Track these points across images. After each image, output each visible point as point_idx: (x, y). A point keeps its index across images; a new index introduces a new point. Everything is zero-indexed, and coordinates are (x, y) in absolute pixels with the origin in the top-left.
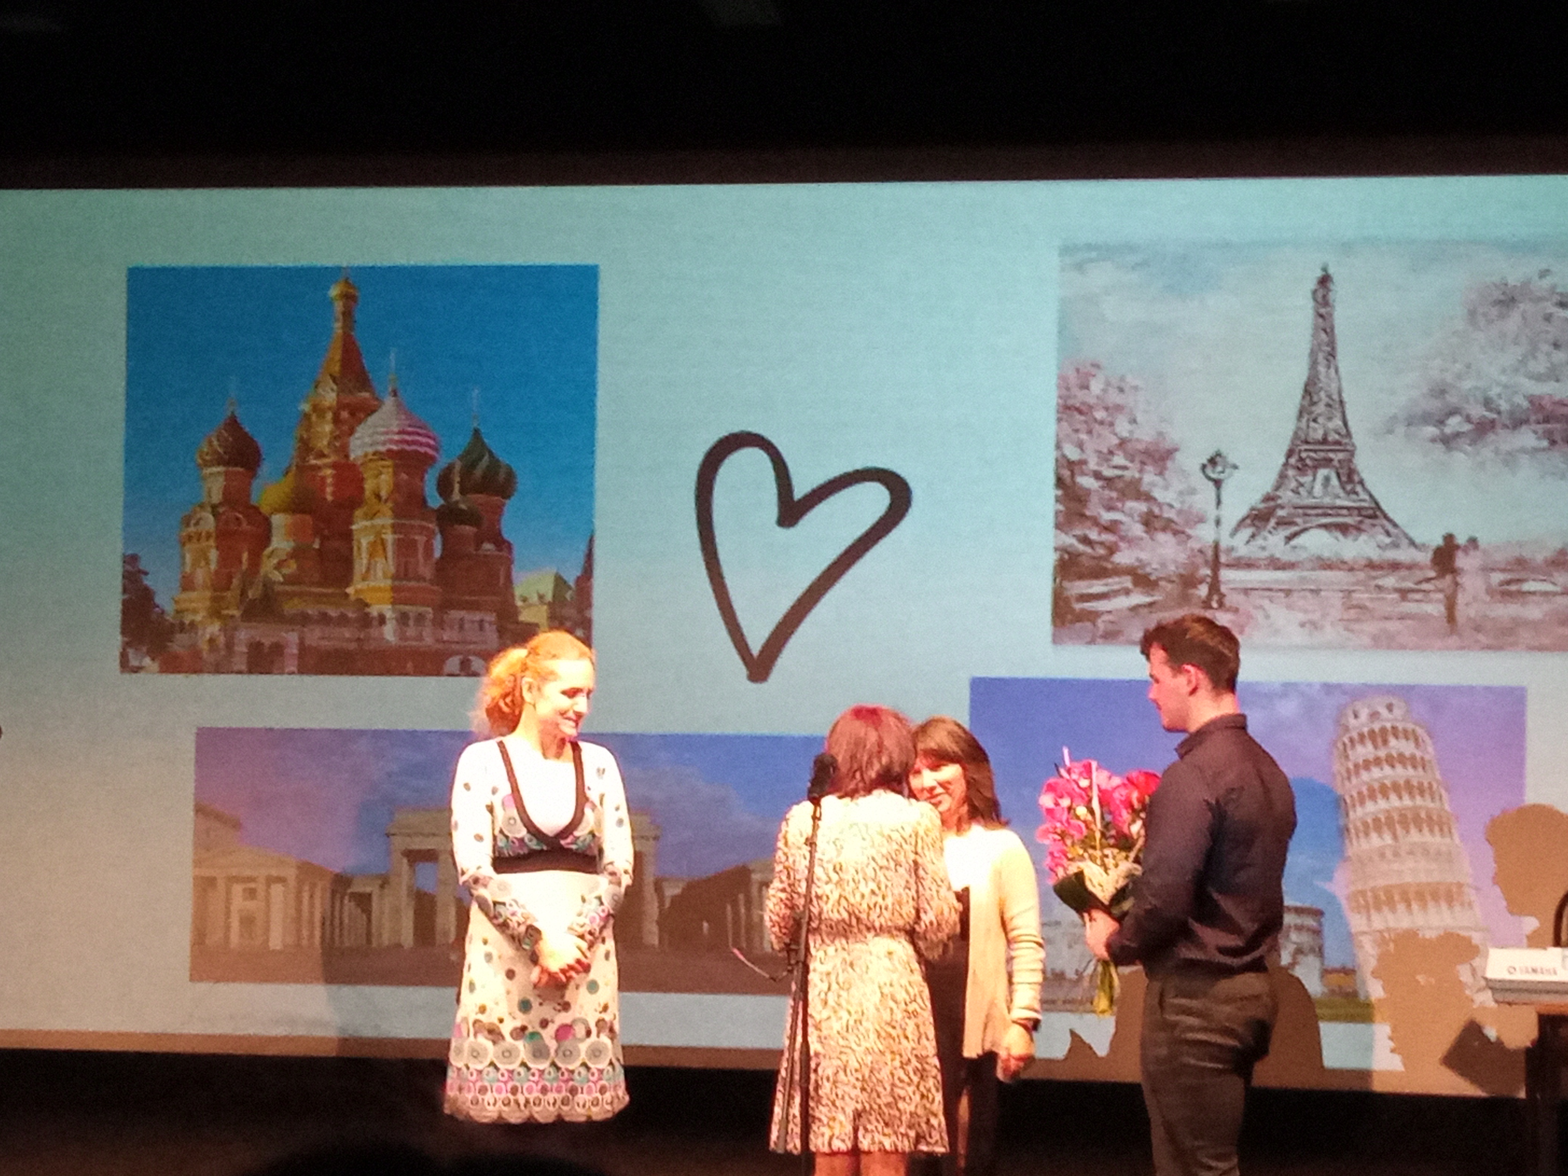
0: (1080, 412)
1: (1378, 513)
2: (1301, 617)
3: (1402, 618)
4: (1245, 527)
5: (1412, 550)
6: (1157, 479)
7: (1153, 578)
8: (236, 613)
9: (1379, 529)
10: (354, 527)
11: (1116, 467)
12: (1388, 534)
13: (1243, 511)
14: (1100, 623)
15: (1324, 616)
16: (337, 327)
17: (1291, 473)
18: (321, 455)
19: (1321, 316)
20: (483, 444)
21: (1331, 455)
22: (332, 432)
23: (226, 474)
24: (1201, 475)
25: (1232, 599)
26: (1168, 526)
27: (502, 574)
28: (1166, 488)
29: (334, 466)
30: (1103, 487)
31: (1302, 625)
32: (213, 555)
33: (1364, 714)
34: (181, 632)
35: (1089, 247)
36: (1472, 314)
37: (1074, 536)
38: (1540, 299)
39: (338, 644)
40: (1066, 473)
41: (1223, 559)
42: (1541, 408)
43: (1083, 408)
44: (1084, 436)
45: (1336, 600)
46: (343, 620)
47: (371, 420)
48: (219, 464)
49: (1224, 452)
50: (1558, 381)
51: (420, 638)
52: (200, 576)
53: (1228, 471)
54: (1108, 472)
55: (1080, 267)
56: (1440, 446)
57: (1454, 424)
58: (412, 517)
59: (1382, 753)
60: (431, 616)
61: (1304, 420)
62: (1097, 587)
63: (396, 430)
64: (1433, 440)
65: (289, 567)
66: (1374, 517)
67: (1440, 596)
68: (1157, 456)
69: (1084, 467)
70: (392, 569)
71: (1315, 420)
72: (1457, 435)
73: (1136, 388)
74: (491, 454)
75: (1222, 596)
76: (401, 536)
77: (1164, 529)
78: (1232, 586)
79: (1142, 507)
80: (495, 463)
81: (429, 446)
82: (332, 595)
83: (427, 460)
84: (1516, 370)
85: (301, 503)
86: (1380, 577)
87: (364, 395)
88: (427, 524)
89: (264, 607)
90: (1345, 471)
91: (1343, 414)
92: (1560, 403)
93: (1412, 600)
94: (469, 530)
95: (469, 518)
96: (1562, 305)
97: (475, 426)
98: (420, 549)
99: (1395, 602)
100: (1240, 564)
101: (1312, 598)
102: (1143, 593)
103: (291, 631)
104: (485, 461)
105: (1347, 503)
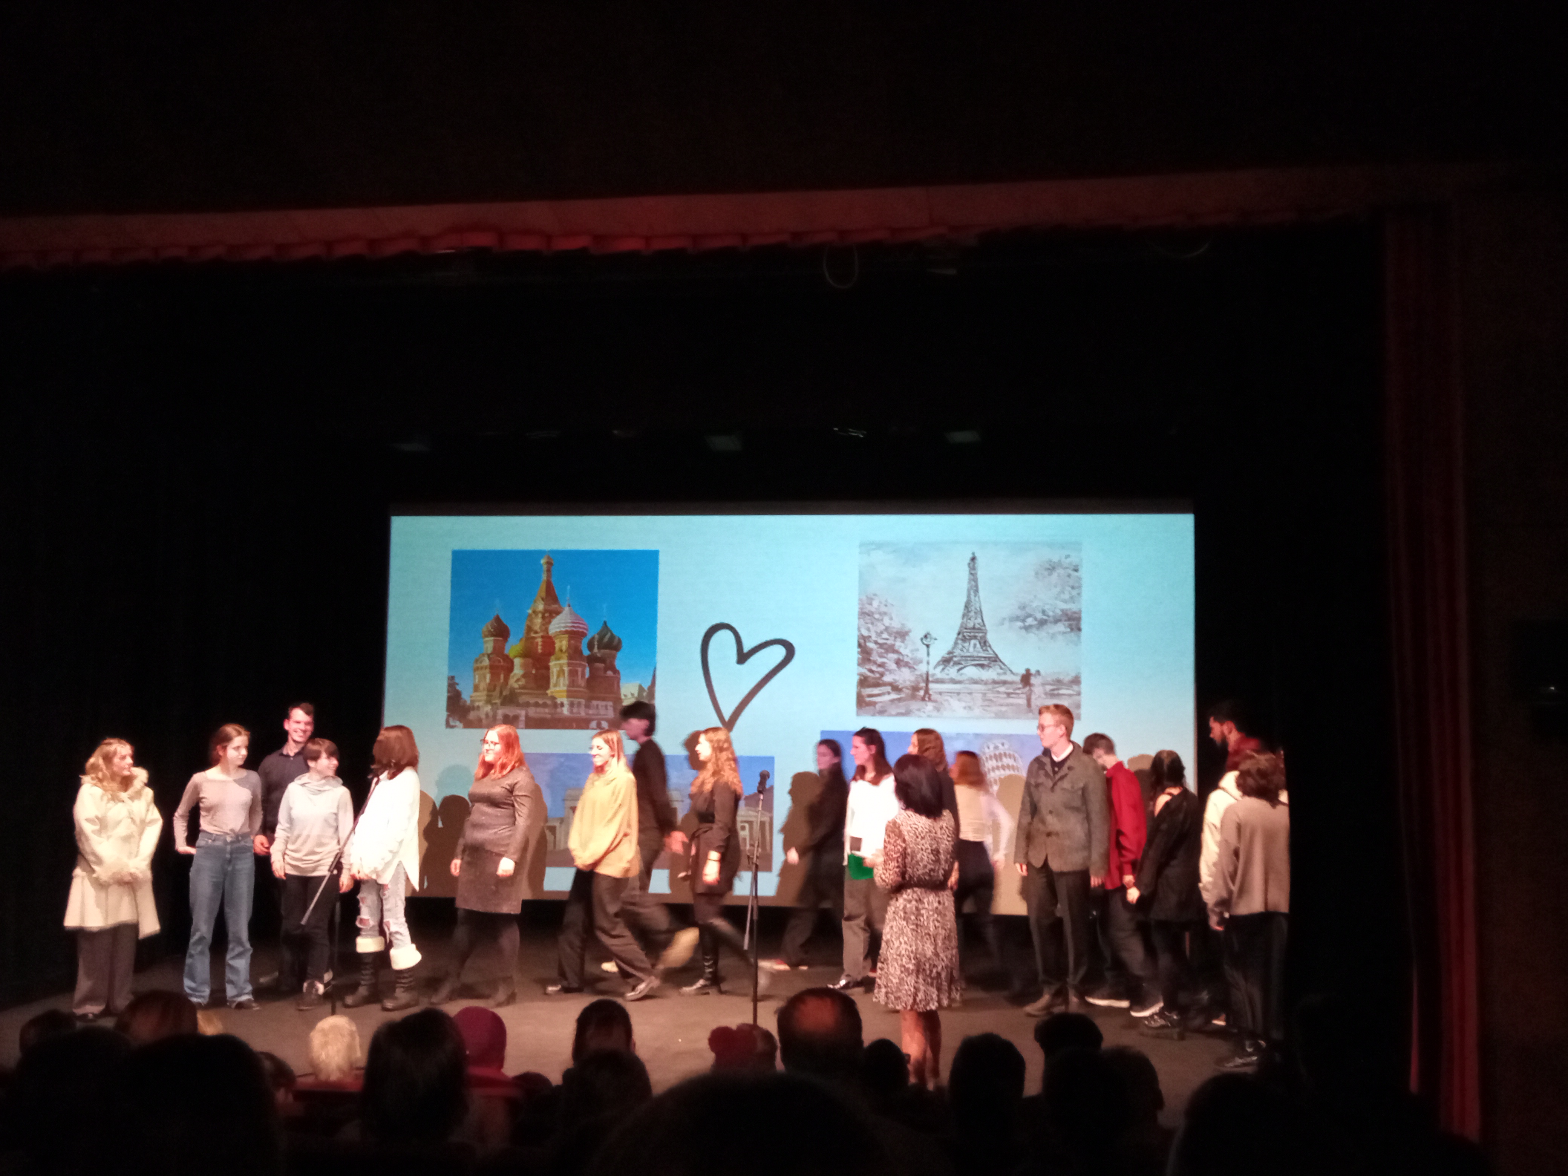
0: (869, 615)
1: (998, 660)
2: (964, 704)
3: (1007, 705)
4: (940, 665)
5: (1012, 675)
6: (902, 644)
7: (900, 687)
8: (498, 701)
9: (996, 666)
10: (550, 664)
11: (884, 639)
12: (1001, 668)
13: (939, 658)
14: (878, 707)
15: (975, 704)
16: (544, 577)
17: (960, 642)
18: (536, 632)
19: (971, 574)
20: (608, 628)
21: (977, 634)
22: (541, 622)
23: (494, 640)
24: (921, 643)
25: (934, 697)
26: (907, 665)
27: (616, 684)
28: (906, 648)
29: (542, 637)
30: (878, 648)
31: (965, 708)
32: (488, 676)
33: (992, 747)
34: (473, 710)
35: (873, 544)
36: (1037, 573)
37: (866, 668)
38: (1067, 568)
39: (543, 716)
40: (862, 641)
41: (930, 679)
42: (1067, 615)
43: (870, 613)
44: (870, 625)
45: (979, 697)
46: (545, 705)
47: (559, 617)
49: (931, 633)
50: (1074, 603)
51: (579, 713)
53: (933, 641)
54: (881, 641)
55: (868, 552)
56: (1023, 631)
57: (1030, 621)
58: (576, 660)
59: (1000, 764)
60: (584, 703)
61: (965, 620)
62: (876, 691)
63: (569, 621)
64: (1021, 628)
65: (522, 682)
66: (996, 661)
68: (902, 634)
69: (870, 639)
70: (567, 682)
71: (970, 619)
72: (1031, 626)
73: (892, 605)
74: (611, 632)
75: (930, 695)
76: (571, 668)
77: (905, 666)
78: (935, 691)
79: (895, 656)
80: (613, 637)
81: (584, 629)
82: (540, 694)
83: (583, 635)
84: (1056, 599)
85: (528, 653)
86: (998, 687)
87: (554, 606)
88: (583, 663)
89: (510, 699)
90: (982, 641)
91: (982, 617)
92: (1075, 613)
93: (1013, 698)
94: (601, 665)
95: (601, 660)
96: (1076, 570)
97: (605, 619)
98: (580, 673)
99: (1004, 698)
100: (938, 681)
101: (969, 697)
102: (896, 694)
103: (522, 709)
104: (608, 634)
105: (984, 655)
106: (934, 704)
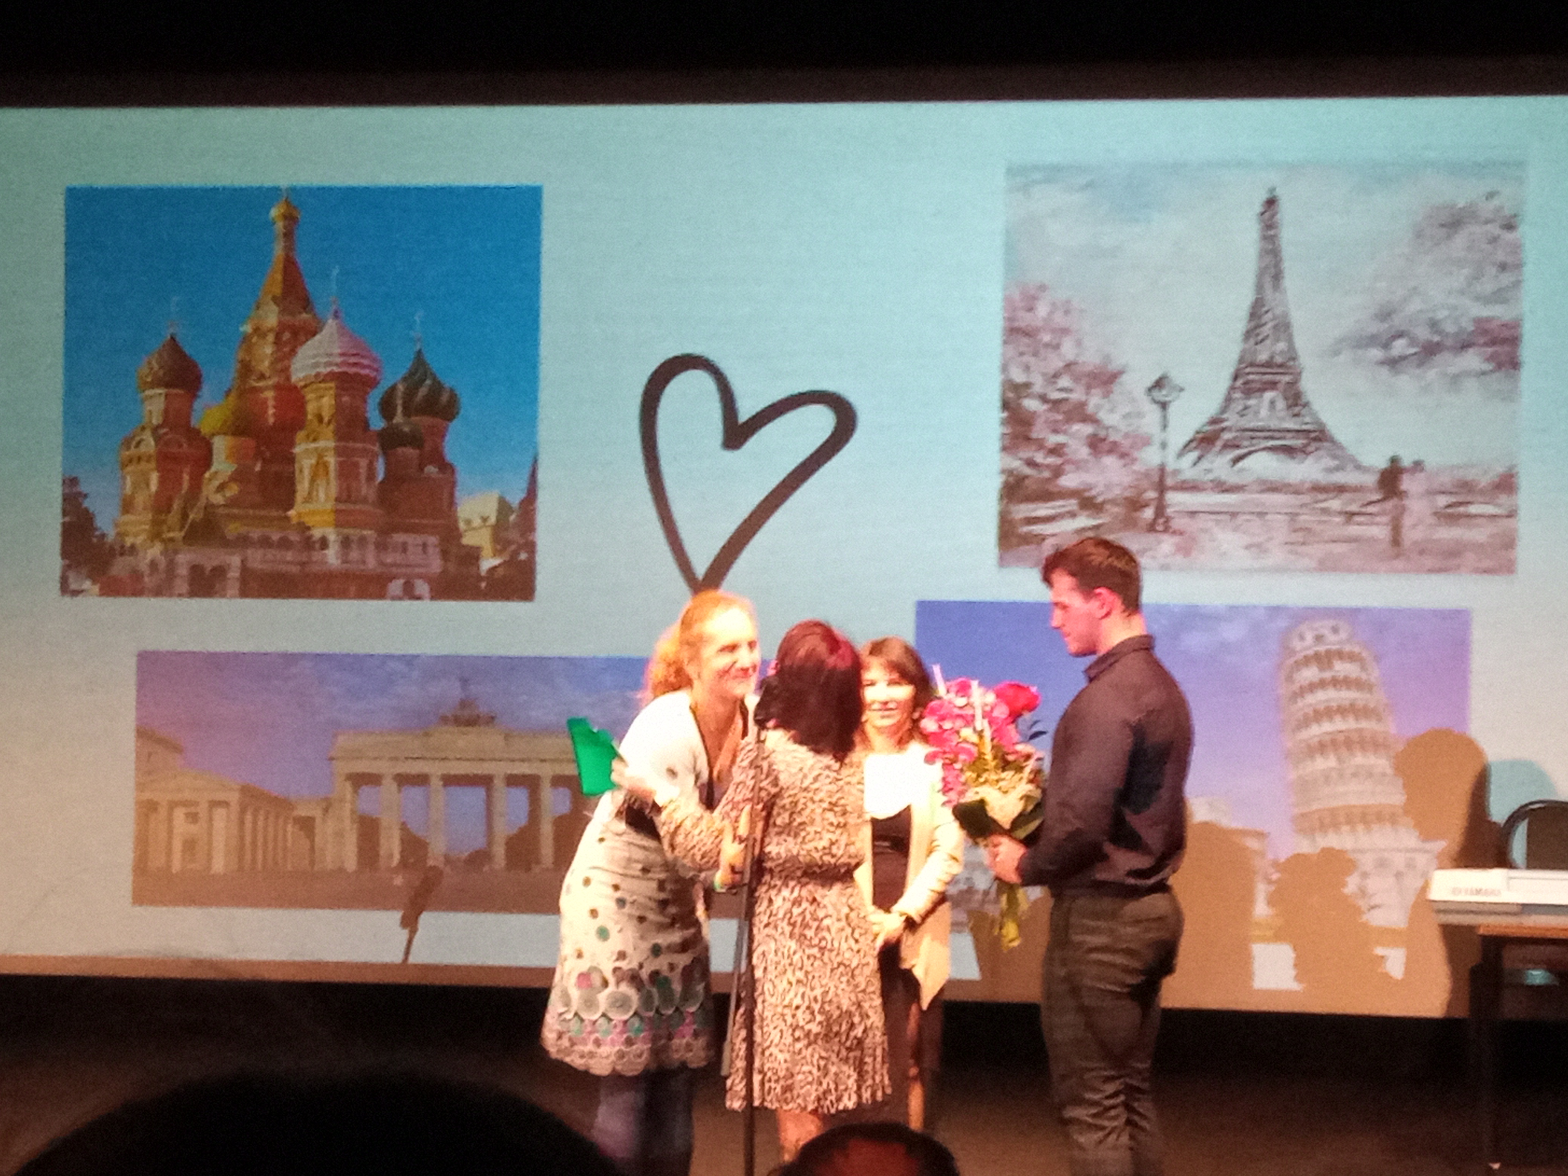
0: (1027, 335)
1: (1323, 437)
2: (1247, 540)
3: (1346, 540)
4: (1190, 451)
5: (1358, 472)
6: (1103, 402)
7: (1100, 499)
8: (178, 535)
9: (1322, 452)
10: (297, 450)
11: (1061, 390)
12: (1334, 457)
14: (1047, 545)
15: (1271, 539)
16: (278, 249)
17: (1237, 395)
18: (262, 377)
19: (1267, 238)
20: (426, 366)
21: (1278, 378)
22: (274, 354)
23: (166, 395)
24: (1148, 399)
25: (1178, 523)
26: (1114, 449)
27: (446, 495)
28: (1112, 411)
29: (277, 387)
30: (1048, 410)
31: (1248, 547)
32: (154, 478)
33: (1309, 637)
34: (122, 554)
35: (1036, 168)
36: (1419, 235)
37: (1020, 459)
38: (1487, 222)
39: (278, 568)
40: (1011, 395)
41: (1169, 482)
42: (1487, 331)
43: (1030, 330)
44: (1030, 359)
45: (1281, 522)
46: (285, 544)
47: (314, 343)
48: (159, 386)
49: (1170, 375)
50: (1504, 303)
51: (363, 561)
52: (140, 500)
53: (1175, 393)
54: (1056, 395)
56: (1386, 369)
57: (1400, 347)
58: (355, 440)
59: (1327, 675)
60: (373, 539)
61: (1251, 344)
62: (1042, 510)
63: (338, 350)
64: (1380, 363)
65: (230, 490)
66: (1319, 439)
67: (1384, 519)
68: (1103, 379)
69: (1030, 390)
70: (334, 491)
71: (1261, 342)
72: (1403, 358)
73: (1082, 311)
74: (434, 376)
75: (1168, 520)
76: (344, 459)
77: (1110, 452)
78: (1177, 509)
79: (1087, 429)
80: (437, 385)
81: (369, 367)
82: (272, 518)
83: (370, 382)
84: (1462, 292)
85: (243, 425)
86: (1325, 500)
87: (304, 316)
88: (369, 446)
89: (205, 530)
90: (1290, 394)
92: (1505, 326)
93: (1359, 524)
94: (410, 452)
95: (412, 440)
96: (1510, 226)
97: (418, 347)
98: (363, 471)
99: (1340, 525)
100: (1185, 487)
101: (1257, 522)
102: (1088, 516)
103: (233, 554)
104: (428, 382)
105: (1297, 427)
106: (1176, 539)
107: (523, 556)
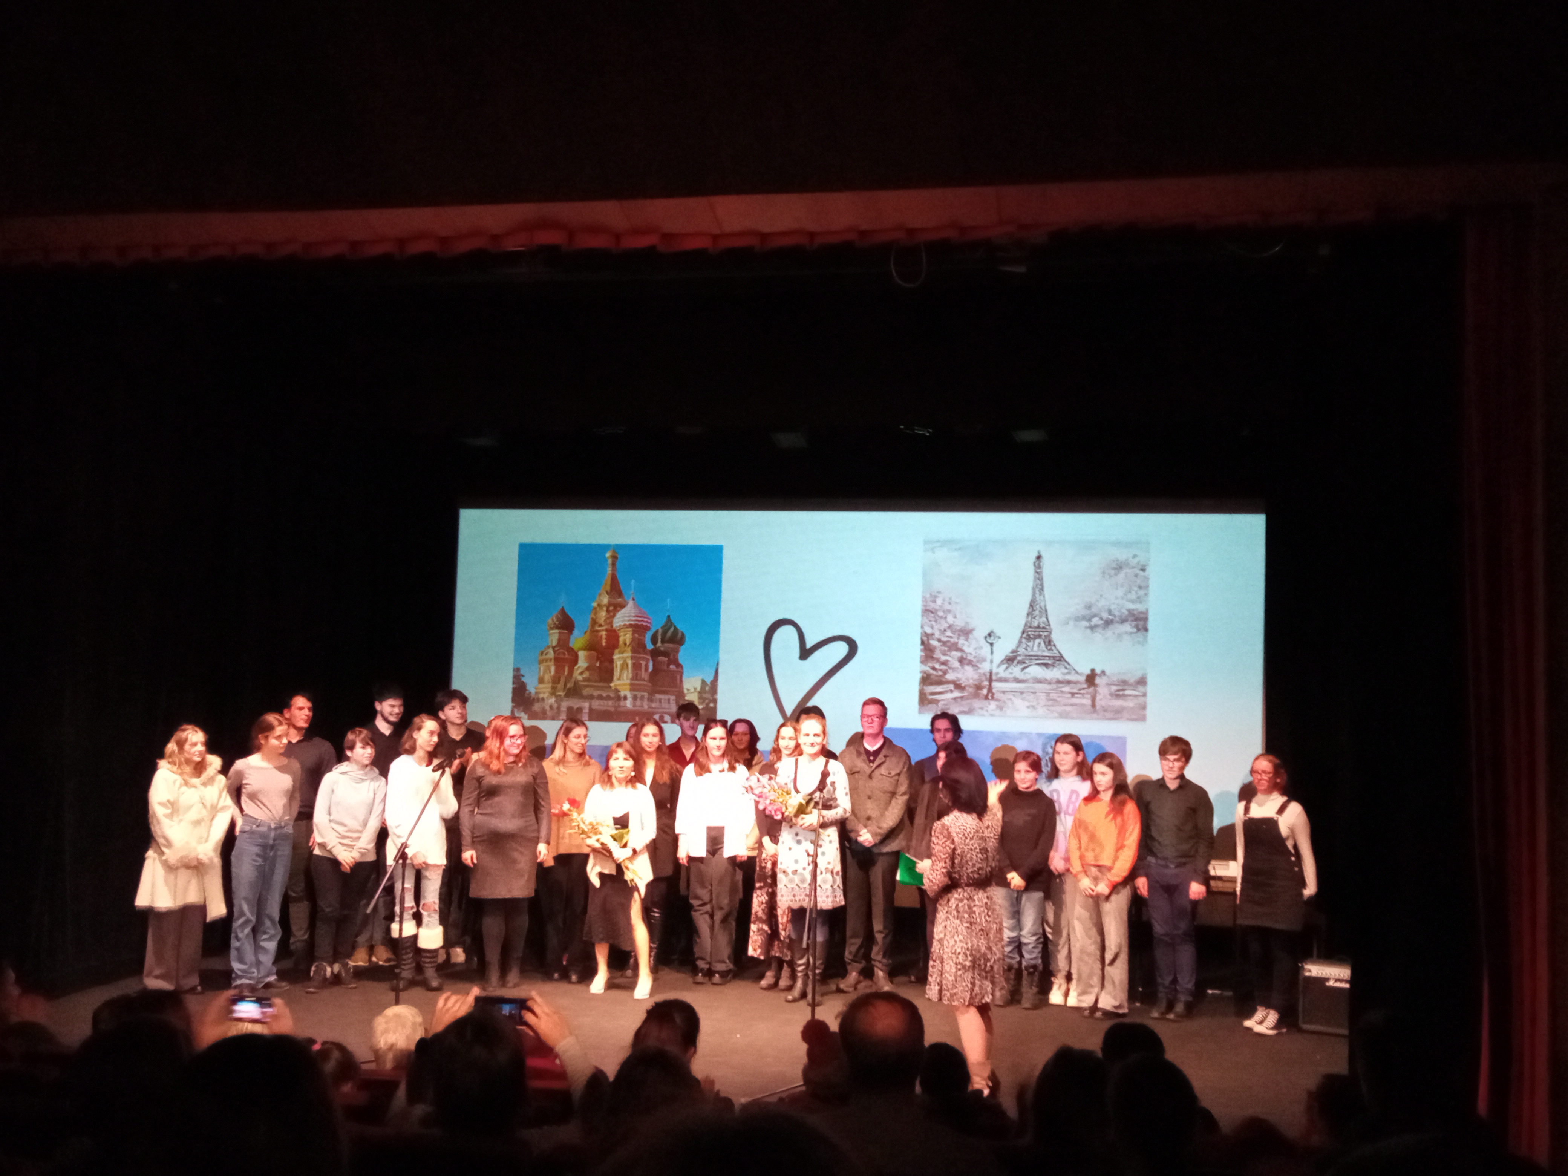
0: (932, 612)
1: (1062, 659)
2: (1027, 704)
3: (1072, 705)
4: (1003, 664)
5: (1077, 675)
6: (965, 642)
7: (963, 685)
8: (562, 693)
9: (1061, 666)
10: (614, 657)
11: (948, 637)
12: (1066, 668)
13: (1003, 657)
15: (1038, 704)
16: (609, 570)
17: (1024, 640)
18: (601, 626)
19: (1037, 573)
20: (671, 623)
21: (1041, 633)
22: (605, 616)
23: (560, 633)
24: (985, 641)
25: (997, 696)
26: (970, 663)
27: (678, 678)
28: (969, 646)
29: (607, 630)
30: (941, 646)
31: (1028, 707)
32: (553, 669)
34: (538, 701)
35: (938, 541)
36: (1104, 573)
37: (929, 666)
38: (1133, 567)
39: (605, 708)
41: (994, 677)
42: (1134, 615)
43: (933, 611)
44: (933, 623)
45: (1043, 696)
46: (608, 698)
47: (623, 611)
49: (995, 631)
50: (1140, 602)
51: (642, 706)
53: (996, 639)
54: (944, 639)
55: (933, 550)
56: (1089, 631)
57: (1095, 621)
58: (640, 653)
60: (647, 697)
61: (1030, 619)
62: (939, 689)
63: (633, 615)
64: (1087, 628)
65: (586, 674)
66: (1060, 660)
68: (965, 632)
69: (933, 636)
70: (630, 676)
71: (1034, 618)
72: (1096, 626)
73: (956, 603)
74: (675, 627)
75: (993, 694)
76: (634, 661)
77: (968, 664)
78: (998, 690)
79: (959, 654)
80: (676, 629)
81: (647, 622)
82: (603, 687)
83: (647, 629)
84: (1123, 598)
85: (592, 646)
86: (1062, 687)
87: (620, 600)
88: (647, 657)
89: (574, 691)
90: (1047, 640)
91: (1047, 615)
92: (1142, 613)
93: (1077, 698)
94: (664, 659)
95: (665, 654)
96: (1143, 570)
97: (668, 614)
98: (643, 667)
99: (1069, 698)
100: (1001, 680)
101: (1032, 696)
102: (959, 692)
103: (585, 702)
104: (672, 629)
105: (1048, 655)
106: (996, 703)
107: (712, 705)
